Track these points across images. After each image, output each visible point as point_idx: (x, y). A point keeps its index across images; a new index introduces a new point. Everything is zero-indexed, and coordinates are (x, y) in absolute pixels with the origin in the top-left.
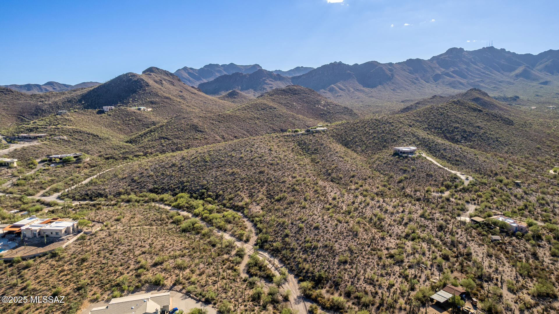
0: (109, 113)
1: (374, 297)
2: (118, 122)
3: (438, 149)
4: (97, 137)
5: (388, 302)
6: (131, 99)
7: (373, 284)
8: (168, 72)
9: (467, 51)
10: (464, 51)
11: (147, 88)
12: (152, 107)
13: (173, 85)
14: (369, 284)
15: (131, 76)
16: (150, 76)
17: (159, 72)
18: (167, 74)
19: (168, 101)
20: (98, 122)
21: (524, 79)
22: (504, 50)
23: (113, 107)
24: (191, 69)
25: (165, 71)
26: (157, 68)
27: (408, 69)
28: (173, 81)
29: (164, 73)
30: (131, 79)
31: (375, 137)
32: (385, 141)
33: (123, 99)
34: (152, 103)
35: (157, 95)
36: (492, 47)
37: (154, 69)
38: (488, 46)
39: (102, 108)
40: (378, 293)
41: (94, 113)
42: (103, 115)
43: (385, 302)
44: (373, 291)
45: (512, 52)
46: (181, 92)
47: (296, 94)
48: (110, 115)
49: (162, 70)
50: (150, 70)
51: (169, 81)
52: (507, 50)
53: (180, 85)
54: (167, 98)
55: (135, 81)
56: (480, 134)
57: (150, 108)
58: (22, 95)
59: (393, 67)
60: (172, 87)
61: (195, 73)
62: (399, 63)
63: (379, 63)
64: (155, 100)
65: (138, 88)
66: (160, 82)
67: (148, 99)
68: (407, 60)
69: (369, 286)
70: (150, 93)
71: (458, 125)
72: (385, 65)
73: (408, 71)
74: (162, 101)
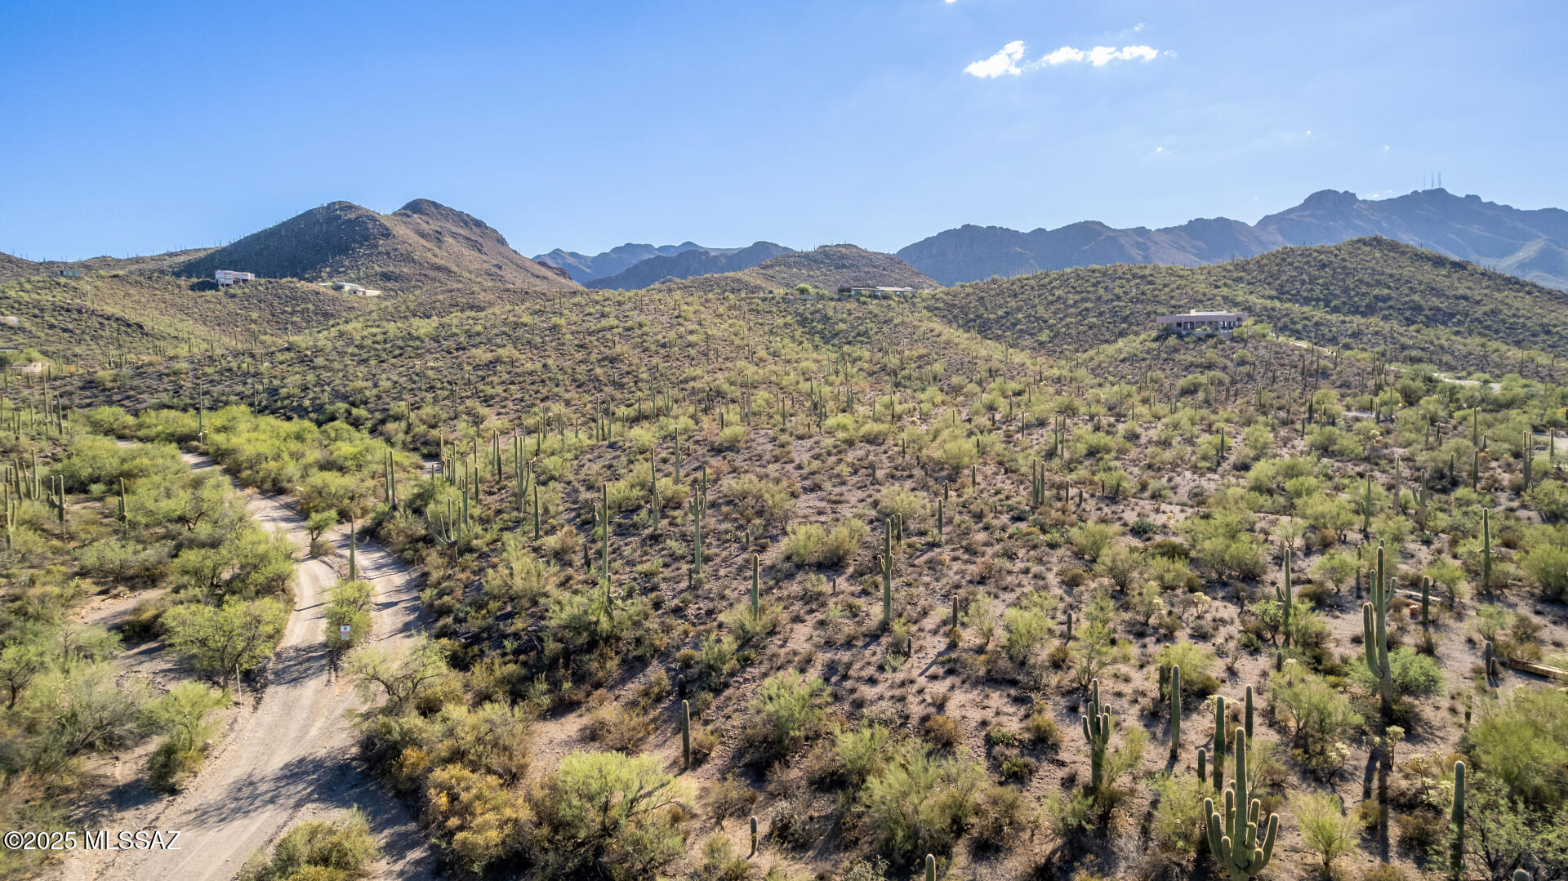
0: (232, 291)
1: (1018, 777)
2: (255, 315)
3: (1329, 336)
4: (135, 327)
5: (1165, 820)
6: (328, 270)
7: (1013, 683)
8: (468, 215)
9: (1365, 201)
10: (1357, 200)
11: (381, 242)
12: (384, 289)
13: (480, 251)
14: (977, 683)
15: (341, 209)
16: (405, 219)
17: (441, 214)
18: (466, 223)
19: (440, 275)
20: (182, 309)
21: (1547, 275)
22: (1476, 198)
23: (250, 276)
24: (573, 255)
25: (460, 215)
26: (434, 204)
27: (1194, 247)
28: (480, 240)
29: (456, 219)
30: (339, 217)
31: (1087, 309)
32: (1125, 319)
33: (304, 270)
34: (386, 277)
35: (408, 258)
36: (1441, 191)
37: (425, 206)
38: (1428, 187)
39: (213, 276)
40: (1055, 747)
41: (179, 287)
42: (209, 293)
43: (1126, 825)
44: (1012, 725)
45: (1500, 203)
46: (500, 268)
47: (844, 266)
48: (234, 296)
49: (451, 210)
50: (415, 207)
51: (468, 239)
52: (1484, 200)
53: (500, 253)
54: (439, 268)
55: (350, 221)
56: (1477, 315)
57: (376, 288)
58: (10, 262)
59: (1149, 239)
60: (476, 254)
61: (581, 267)
62: (1167, 231)
63: (1109, 228)
64: (397, 271)
65: (355, 241)
66: (438, 238)
67: (376, 267)
68: (1190, 222)
69: (974, 695)
70: (388, 254)
71: (1386, 291)
72: (1125, 232)
73: (1193, 250)
74: (420, 274)
